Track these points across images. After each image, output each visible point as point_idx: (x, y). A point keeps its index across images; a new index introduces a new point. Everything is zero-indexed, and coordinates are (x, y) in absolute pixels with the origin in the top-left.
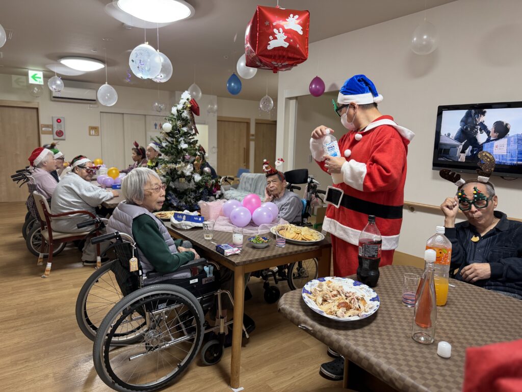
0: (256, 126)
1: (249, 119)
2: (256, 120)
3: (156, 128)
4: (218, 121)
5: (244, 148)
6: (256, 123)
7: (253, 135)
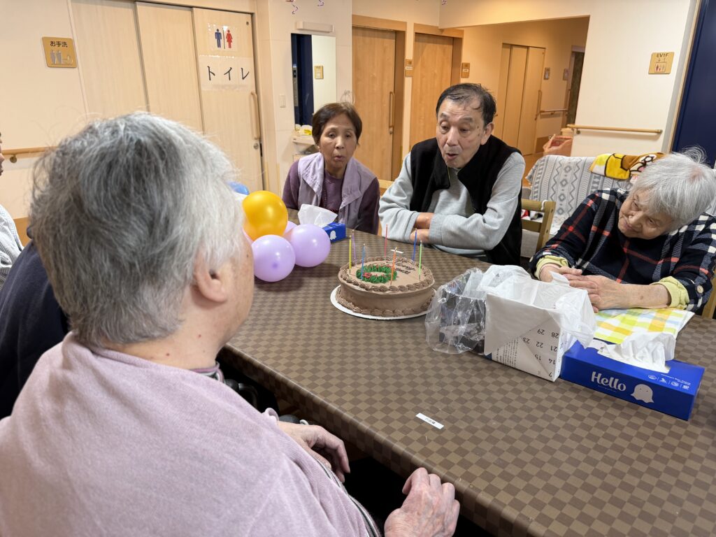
0: (416, 40)
1: (405, 24)
2: (416, 25)
3: (219, 45)
4: (354, 28)
5: (391, 93)
6: (417, 34)
7: (410, 63)
